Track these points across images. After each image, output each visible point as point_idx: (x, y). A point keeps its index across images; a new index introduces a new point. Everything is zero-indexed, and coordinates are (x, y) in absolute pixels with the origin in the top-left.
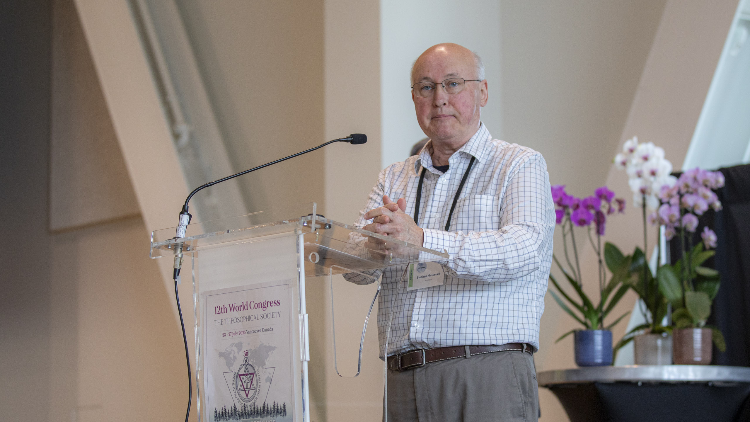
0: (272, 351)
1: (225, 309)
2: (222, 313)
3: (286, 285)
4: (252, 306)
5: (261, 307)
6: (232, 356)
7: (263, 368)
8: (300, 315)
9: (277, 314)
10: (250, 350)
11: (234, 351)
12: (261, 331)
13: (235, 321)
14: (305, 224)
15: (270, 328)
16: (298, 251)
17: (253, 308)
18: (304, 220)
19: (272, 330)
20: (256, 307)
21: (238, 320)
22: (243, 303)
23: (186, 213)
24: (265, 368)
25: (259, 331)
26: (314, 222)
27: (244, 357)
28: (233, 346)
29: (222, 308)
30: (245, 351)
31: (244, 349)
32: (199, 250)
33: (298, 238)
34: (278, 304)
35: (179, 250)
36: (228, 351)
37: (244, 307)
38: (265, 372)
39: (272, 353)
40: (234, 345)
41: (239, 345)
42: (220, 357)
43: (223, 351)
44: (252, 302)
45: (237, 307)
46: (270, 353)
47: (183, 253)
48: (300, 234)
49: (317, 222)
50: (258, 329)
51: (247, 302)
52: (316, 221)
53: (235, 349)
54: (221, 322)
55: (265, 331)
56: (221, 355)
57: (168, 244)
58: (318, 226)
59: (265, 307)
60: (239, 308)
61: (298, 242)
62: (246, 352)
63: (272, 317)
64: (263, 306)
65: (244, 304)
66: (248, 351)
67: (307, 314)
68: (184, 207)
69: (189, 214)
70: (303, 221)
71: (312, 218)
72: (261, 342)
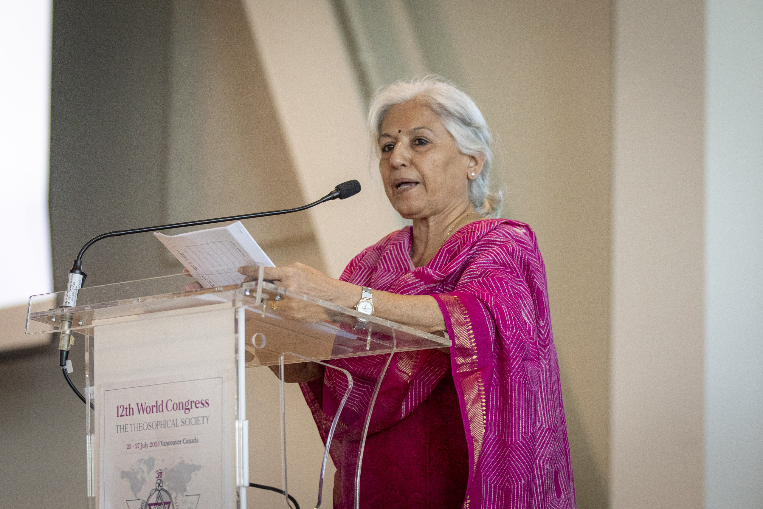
0: (196, 471)
1: (131, 410)
2: (127, 415)
3: (219, 378)
4: (170, 407)
5: (183, 409)
6: (139, 477)
7: (183, 496)
8: (237, 421)
9: (205, 419)
10: (166, 469)
11: (142, 470)
12: (182, 442)
13: (145, 428)
14: (248, 293)
15: (193, 439)
16: (236, 332)
17: (171, 410)
18: (246, 288)
19: (197, 442)
20: (175, 409)
21: (149, 427)
22: (157, 402)
23: (78, 271)
24: (186, 496)
25: (178, 442)
26: (259, 290)
27: (157, 479)
28: (142, 464)
29: (126, 409)
30: (157, 471)
31: (157, 467)
33: (236, 312)
34: (206, 405)
35: (67, 324)
36: (133, 470)
37: (158, 408)
38: (185, 501)
39: (196, 474)
40: (143, 462)
41: (150, 462)
42: (122, 478)
43: (127, 469)
44: (169, 401)
45: (148, 408)
46: (193, 474)
48: (239, 307)
49: (264, 291)
50: (178, 440)
51: (162, 401)
52: (263, 289)
53: (144, 467)
54: (124, 429)
55: (187, 443)
56: (124, 475)
57: (52, 315)
58: (265, 296)
59: (188, 409)
60: (151, 410)
61: (237, 318)
62: (159, 471)
63: (197, 423)
64: (186, 407)
65: (159, 403)
66: (162, 471)
67: (248, 421)
68: (76, 262)
69: (82, 273)
70: (244, 288)
71: (257, 284)
72: (180, 457)
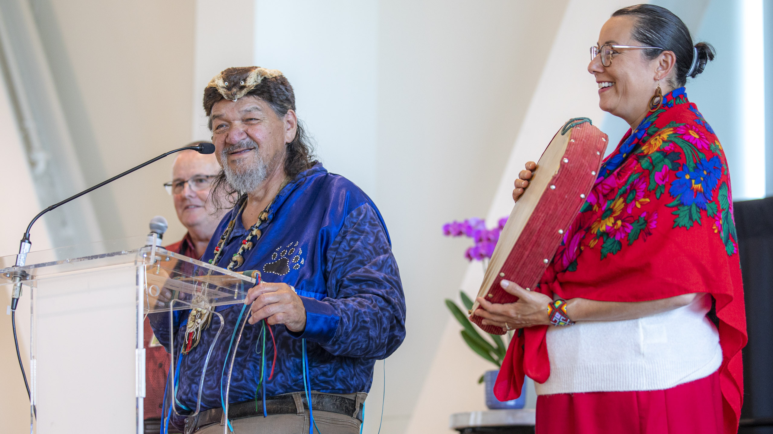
8: (137, 349)
14: (145, 256)
16: (137, 284)
18: (144, 252)
23: (27, 241)
26: (153, 254)
32: (39, 280)
33: (137, 270)
35: (18, 279)
47: (22, 282)
48: (140, 266)
49: (157, 254)
52: (156, 252)
57: (7, 272)
58: (158, 258)
61: (138, 273)
68: (25, 234)
69: (30, 243)
70: (142, 252)
71: (151, 249)
